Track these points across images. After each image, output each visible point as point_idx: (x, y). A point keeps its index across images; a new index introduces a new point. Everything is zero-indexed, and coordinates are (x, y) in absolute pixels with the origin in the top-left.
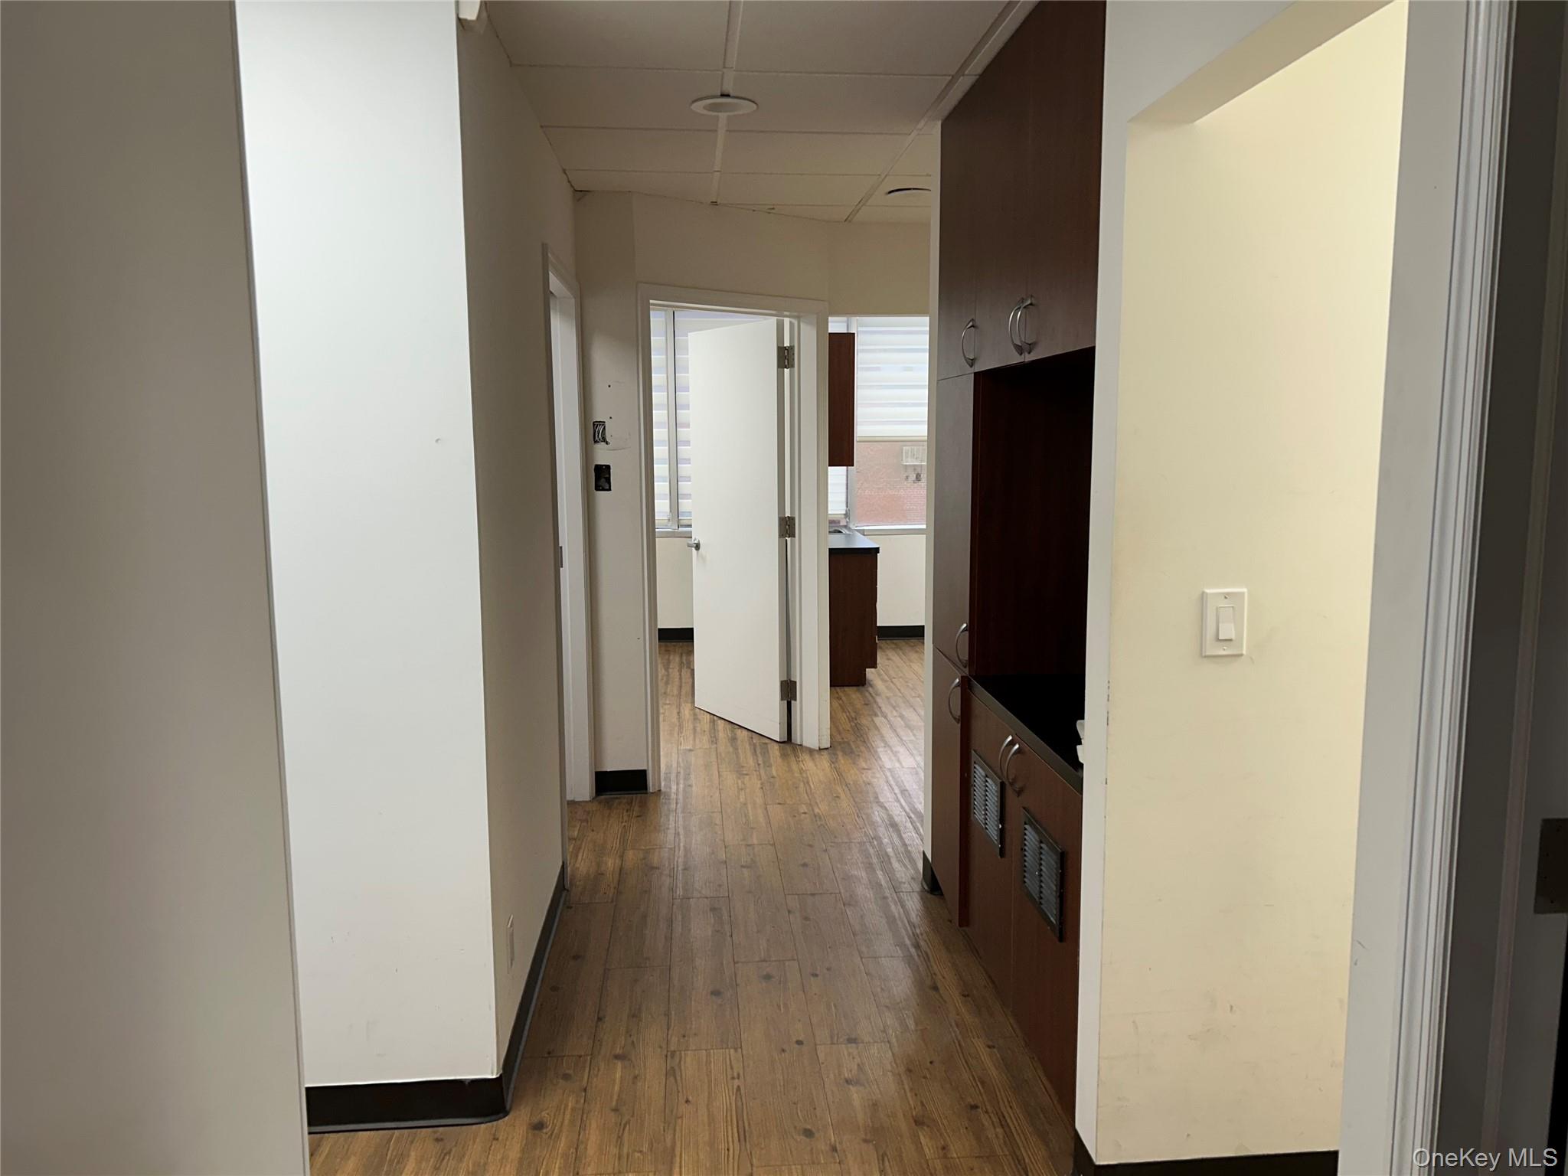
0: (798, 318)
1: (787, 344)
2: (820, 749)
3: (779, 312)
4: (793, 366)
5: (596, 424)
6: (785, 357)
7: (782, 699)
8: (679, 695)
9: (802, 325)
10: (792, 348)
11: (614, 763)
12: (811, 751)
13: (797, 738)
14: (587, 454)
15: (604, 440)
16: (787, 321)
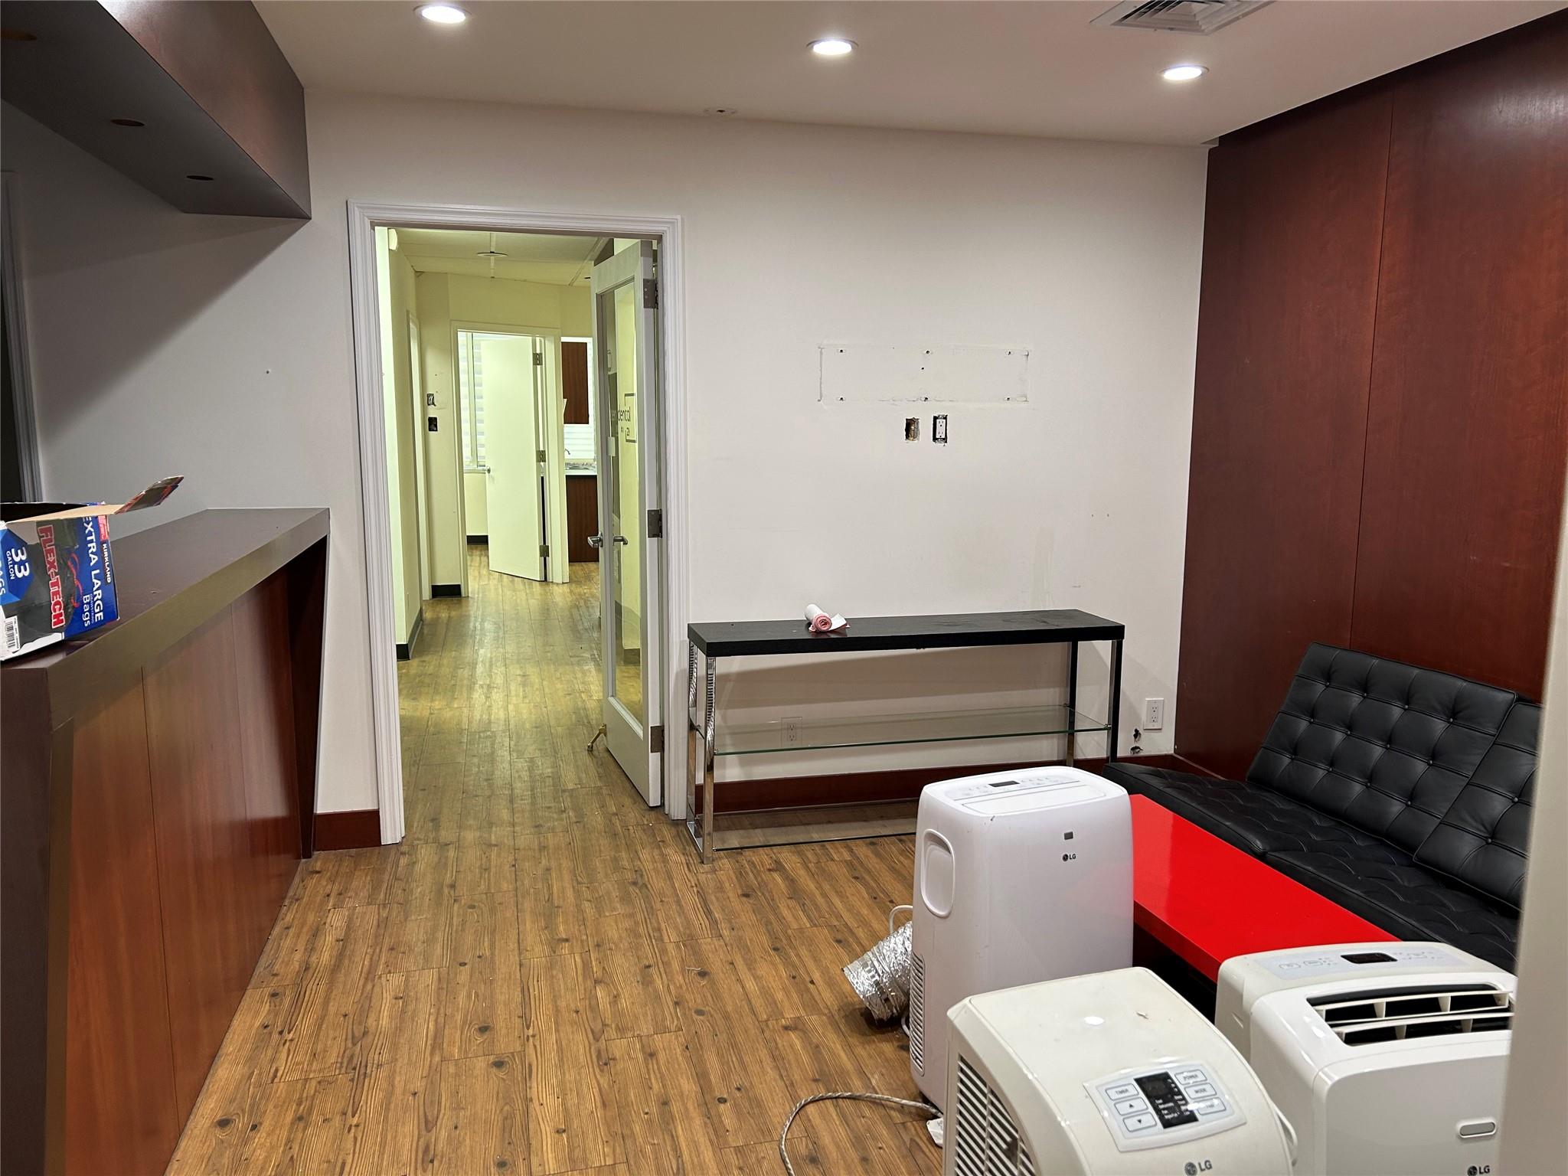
0: (544, 338)
1: (538, 352)
2: (563, 583)
3: (533, 335)
4: (542, 364)
5: (429, 395)
6: (538, 359)
7: (541, 556)
8: (479, 566)
9: (546, 342)
10: (541, 354)
11: (442, 581)
12: (557, 584)
13: (550, 579)
14: (424, 412)
15: (433, 404)
16: (538, 339)
